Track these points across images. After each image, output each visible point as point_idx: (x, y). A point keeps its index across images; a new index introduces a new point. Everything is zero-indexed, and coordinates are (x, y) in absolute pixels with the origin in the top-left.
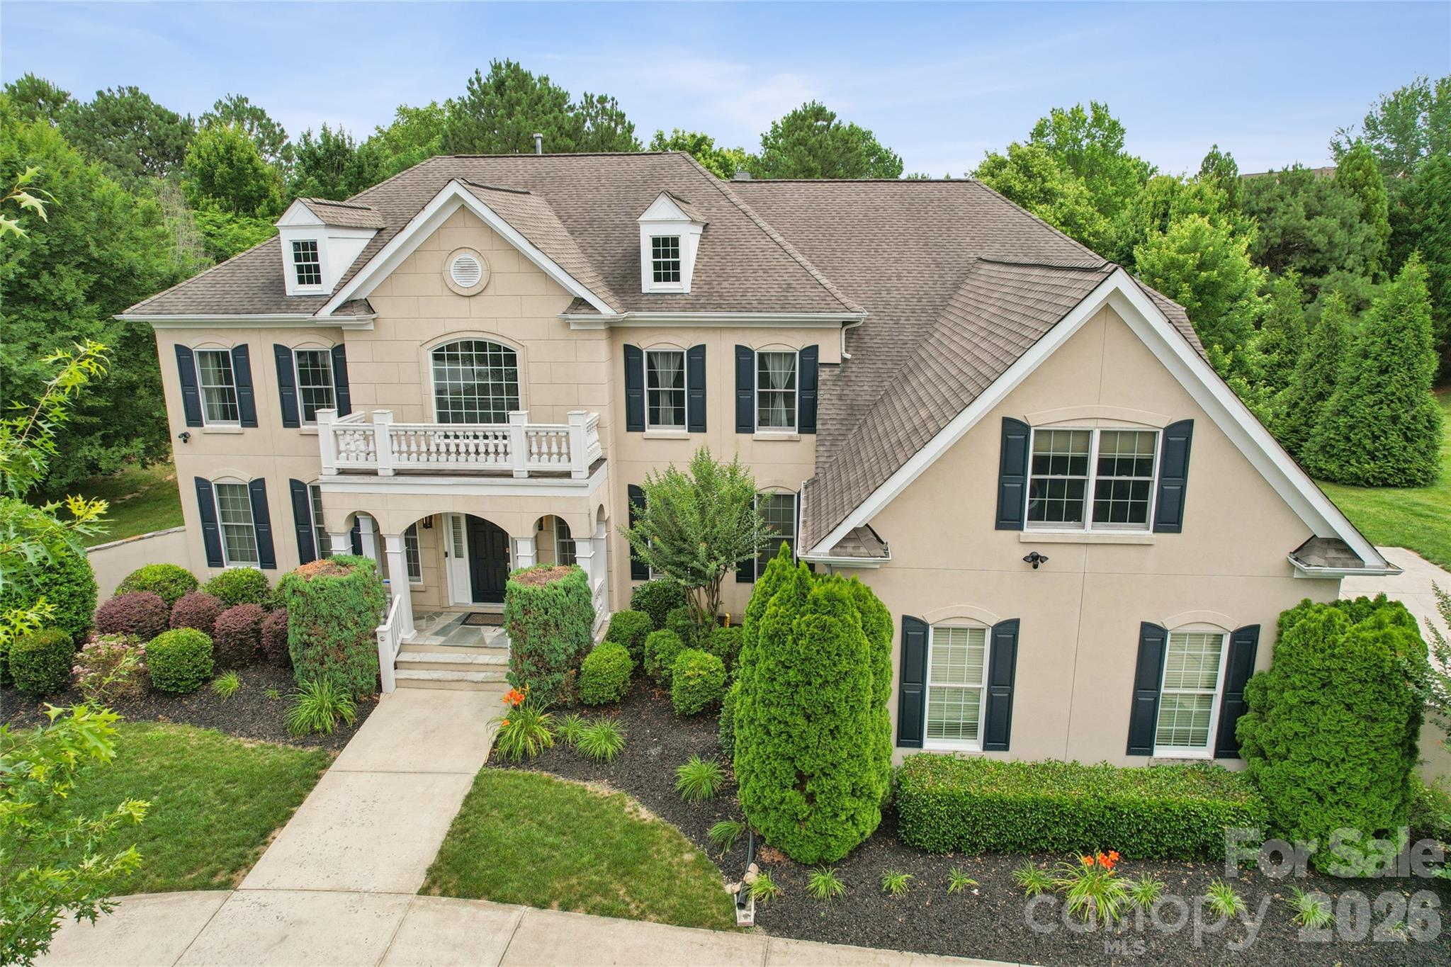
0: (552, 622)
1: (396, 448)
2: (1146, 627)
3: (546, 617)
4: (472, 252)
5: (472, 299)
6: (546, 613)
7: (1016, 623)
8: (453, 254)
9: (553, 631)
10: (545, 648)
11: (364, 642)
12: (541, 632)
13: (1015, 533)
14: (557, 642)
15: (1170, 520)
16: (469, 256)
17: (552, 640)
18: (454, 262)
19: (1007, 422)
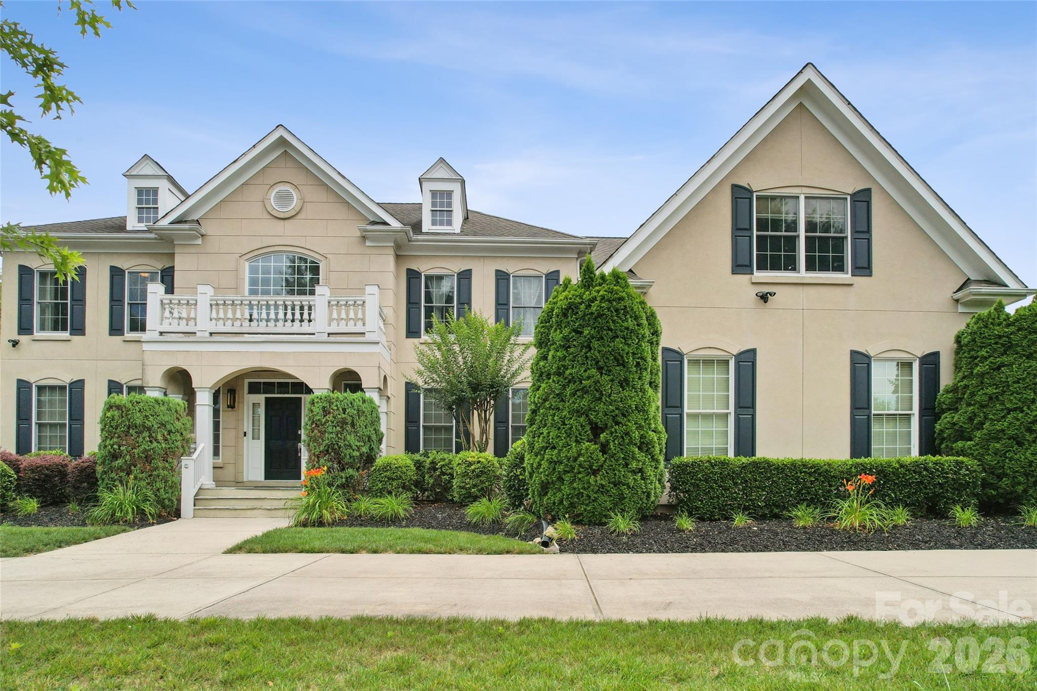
0: (349, 420)
1: (214, 315)
2: (854, 354)
3: (343, 416)
4: (290, 185)
5: (286, 221)
6: (344, 413)
7: (754, 351)
8: (274, 187)
9: (349, 428)
10: (341, 444)
11: (170, 460)
12: (338, 429)
13: (748, 277)
14: (352, 439)
15: (864, 268)
16: (287, 187)
17: (348, 437)
18: (275, 192)
19: (735, 188)
